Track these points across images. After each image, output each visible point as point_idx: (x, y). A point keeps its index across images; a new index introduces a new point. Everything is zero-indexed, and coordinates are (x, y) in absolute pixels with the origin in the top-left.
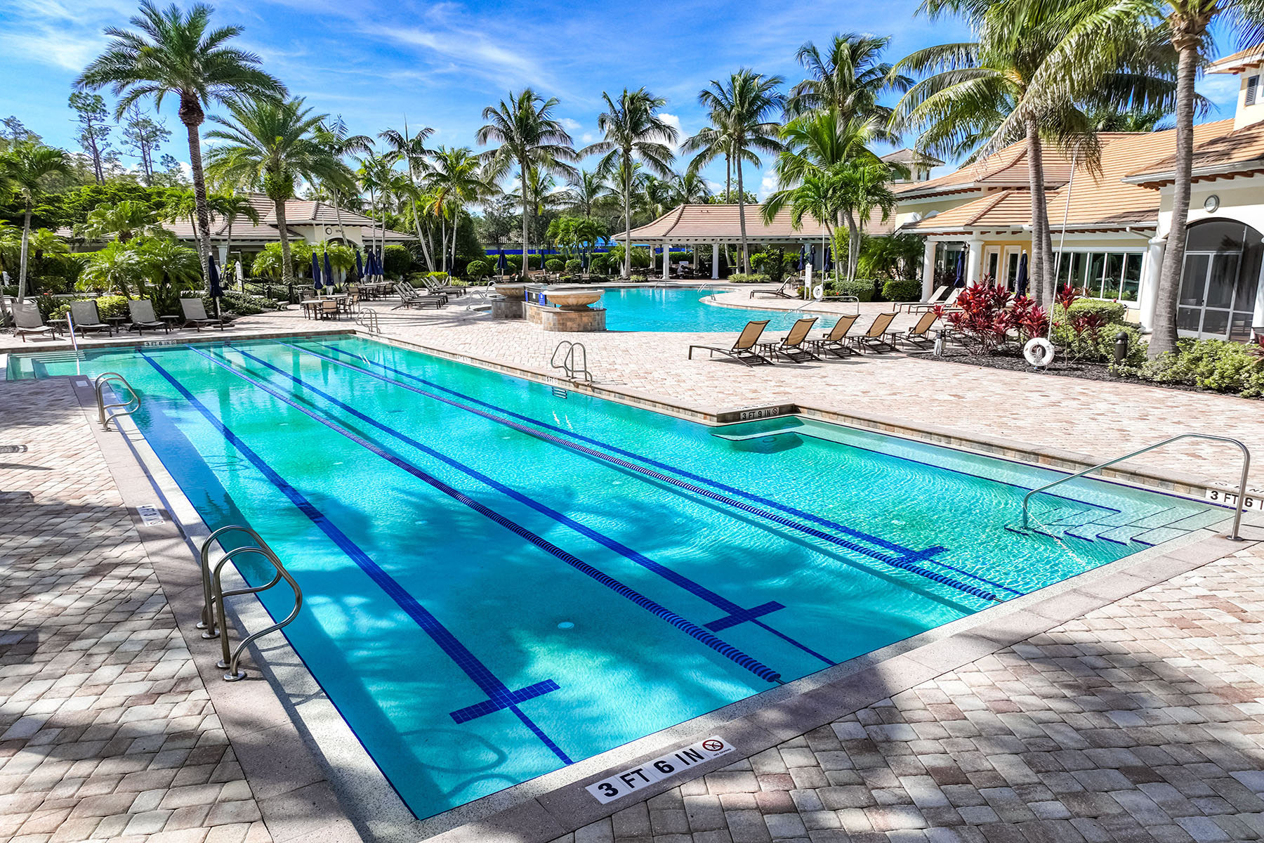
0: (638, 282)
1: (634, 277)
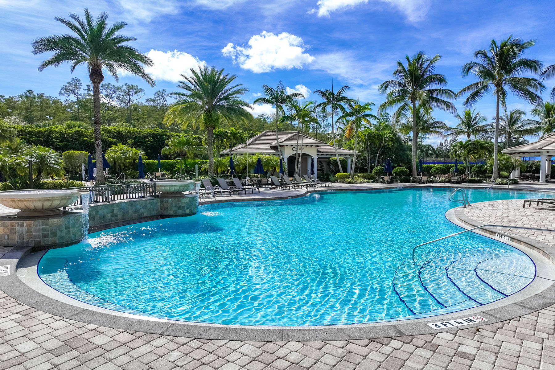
0: (502, 184)
1: (499, 180)
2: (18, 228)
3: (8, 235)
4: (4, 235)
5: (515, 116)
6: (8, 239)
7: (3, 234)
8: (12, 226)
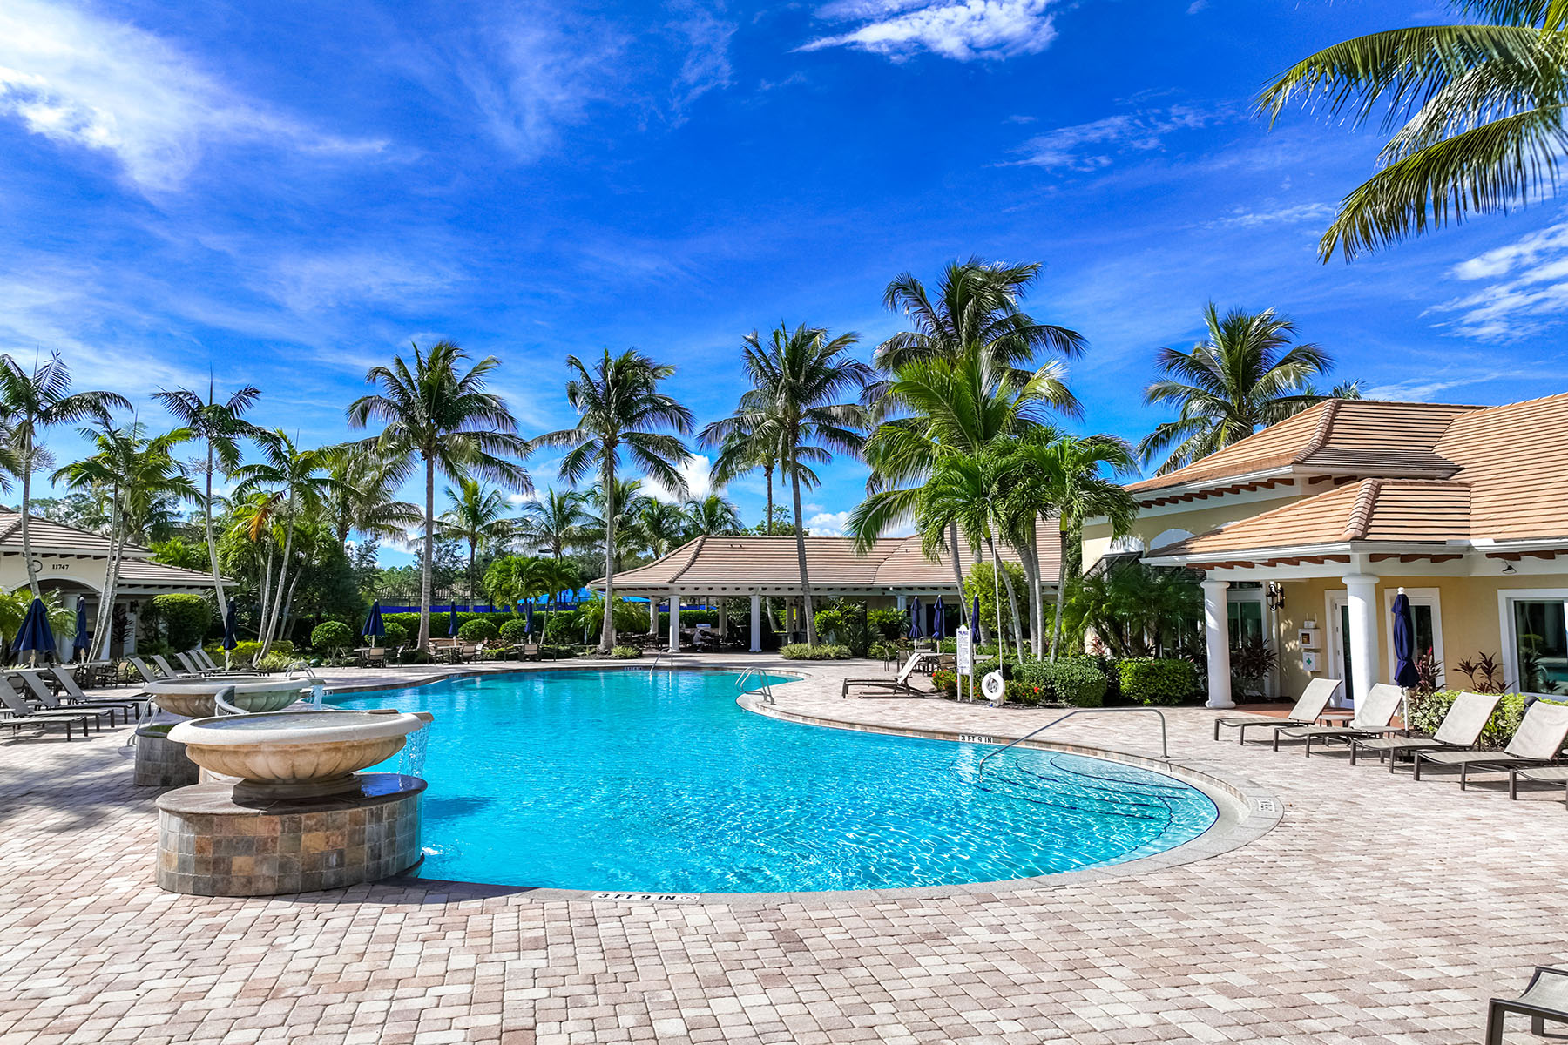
0: (625, 658)
1: (617, 650)
2: (370, 827)
3: (341, 854)
4: (325, 856)
5: (568, 504)
6: (340, 864)
7: (322, 853)
8: (356, 824)
